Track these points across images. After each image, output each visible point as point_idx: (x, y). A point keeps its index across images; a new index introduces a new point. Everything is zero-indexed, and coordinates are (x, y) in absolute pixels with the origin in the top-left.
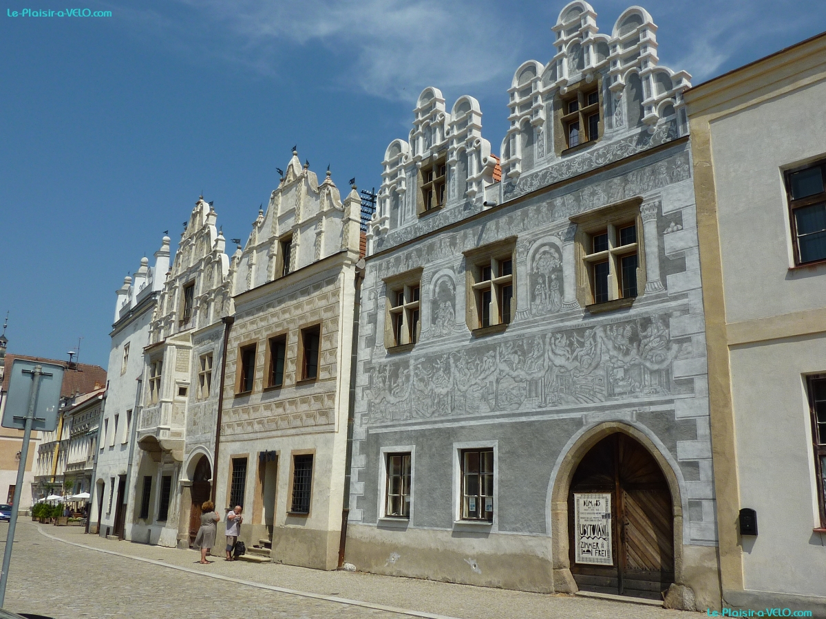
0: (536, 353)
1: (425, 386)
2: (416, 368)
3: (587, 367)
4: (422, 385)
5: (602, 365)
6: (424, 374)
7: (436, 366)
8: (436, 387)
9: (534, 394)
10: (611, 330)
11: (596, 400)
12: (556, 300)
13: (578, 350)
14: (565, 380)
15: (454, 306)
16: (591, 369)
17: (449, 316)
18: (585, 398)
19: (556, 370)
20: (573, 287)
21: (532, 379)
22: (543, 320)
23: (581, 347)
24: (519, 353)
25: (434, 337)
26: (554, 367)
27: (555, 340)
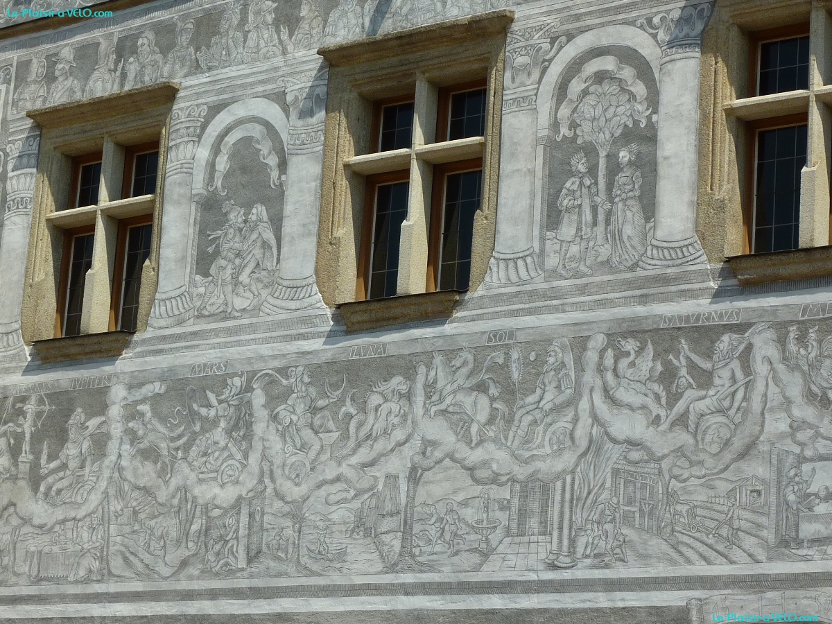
0: (549, 396)
1: (162, 473)
2: (132, 413)
3: (715, 449)
4: (147, 473)
5: (764, 448)
6: (158, 434)
7: (203, 411)
8: (200, 481)
9: (534, 525)
10: (802, 339)
11: (737, 554)
12: (628, 230)
13: (690, 394)
14: (643, 486)
15: (277, 223)
16: (728, 456)
17: (258, 252)
18: (702, 549)
19: (613, 453)
20: (688, 196)
21: (532, 477)
22: (583, 290)
23: (701, 386)
24: (493, 391)
25: (200, 316)
26: (609, 445)
27: (617, 359)
